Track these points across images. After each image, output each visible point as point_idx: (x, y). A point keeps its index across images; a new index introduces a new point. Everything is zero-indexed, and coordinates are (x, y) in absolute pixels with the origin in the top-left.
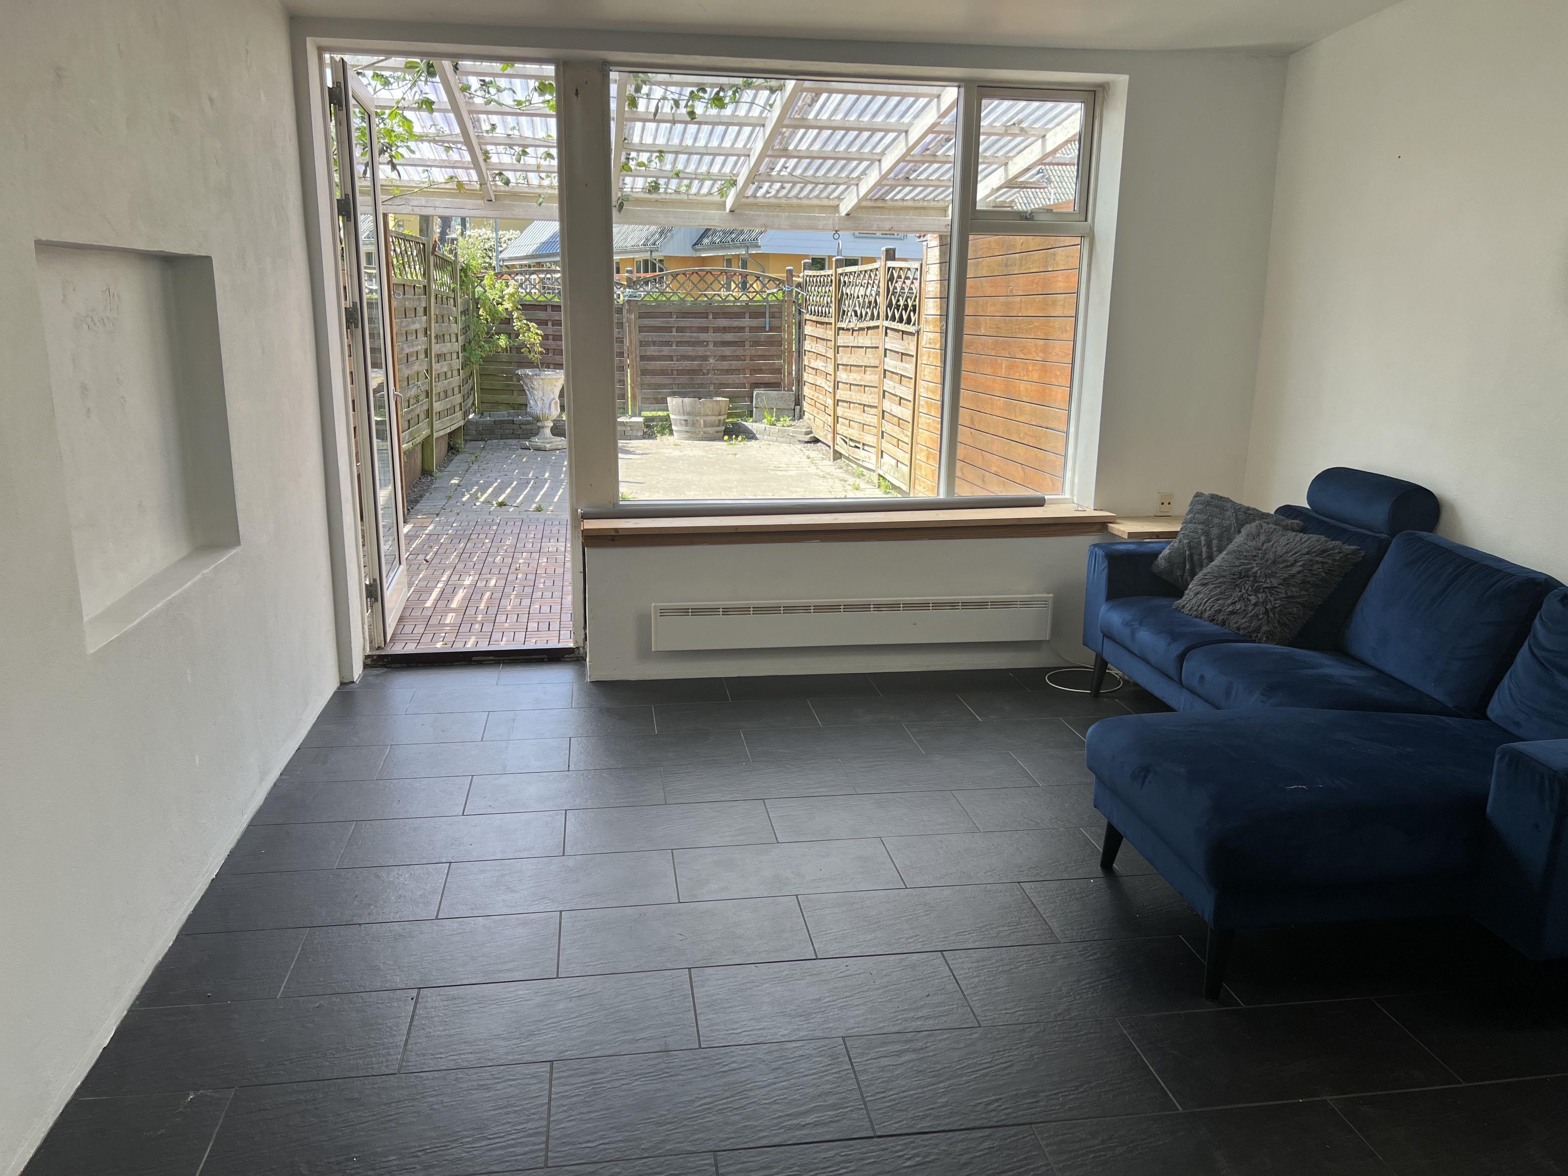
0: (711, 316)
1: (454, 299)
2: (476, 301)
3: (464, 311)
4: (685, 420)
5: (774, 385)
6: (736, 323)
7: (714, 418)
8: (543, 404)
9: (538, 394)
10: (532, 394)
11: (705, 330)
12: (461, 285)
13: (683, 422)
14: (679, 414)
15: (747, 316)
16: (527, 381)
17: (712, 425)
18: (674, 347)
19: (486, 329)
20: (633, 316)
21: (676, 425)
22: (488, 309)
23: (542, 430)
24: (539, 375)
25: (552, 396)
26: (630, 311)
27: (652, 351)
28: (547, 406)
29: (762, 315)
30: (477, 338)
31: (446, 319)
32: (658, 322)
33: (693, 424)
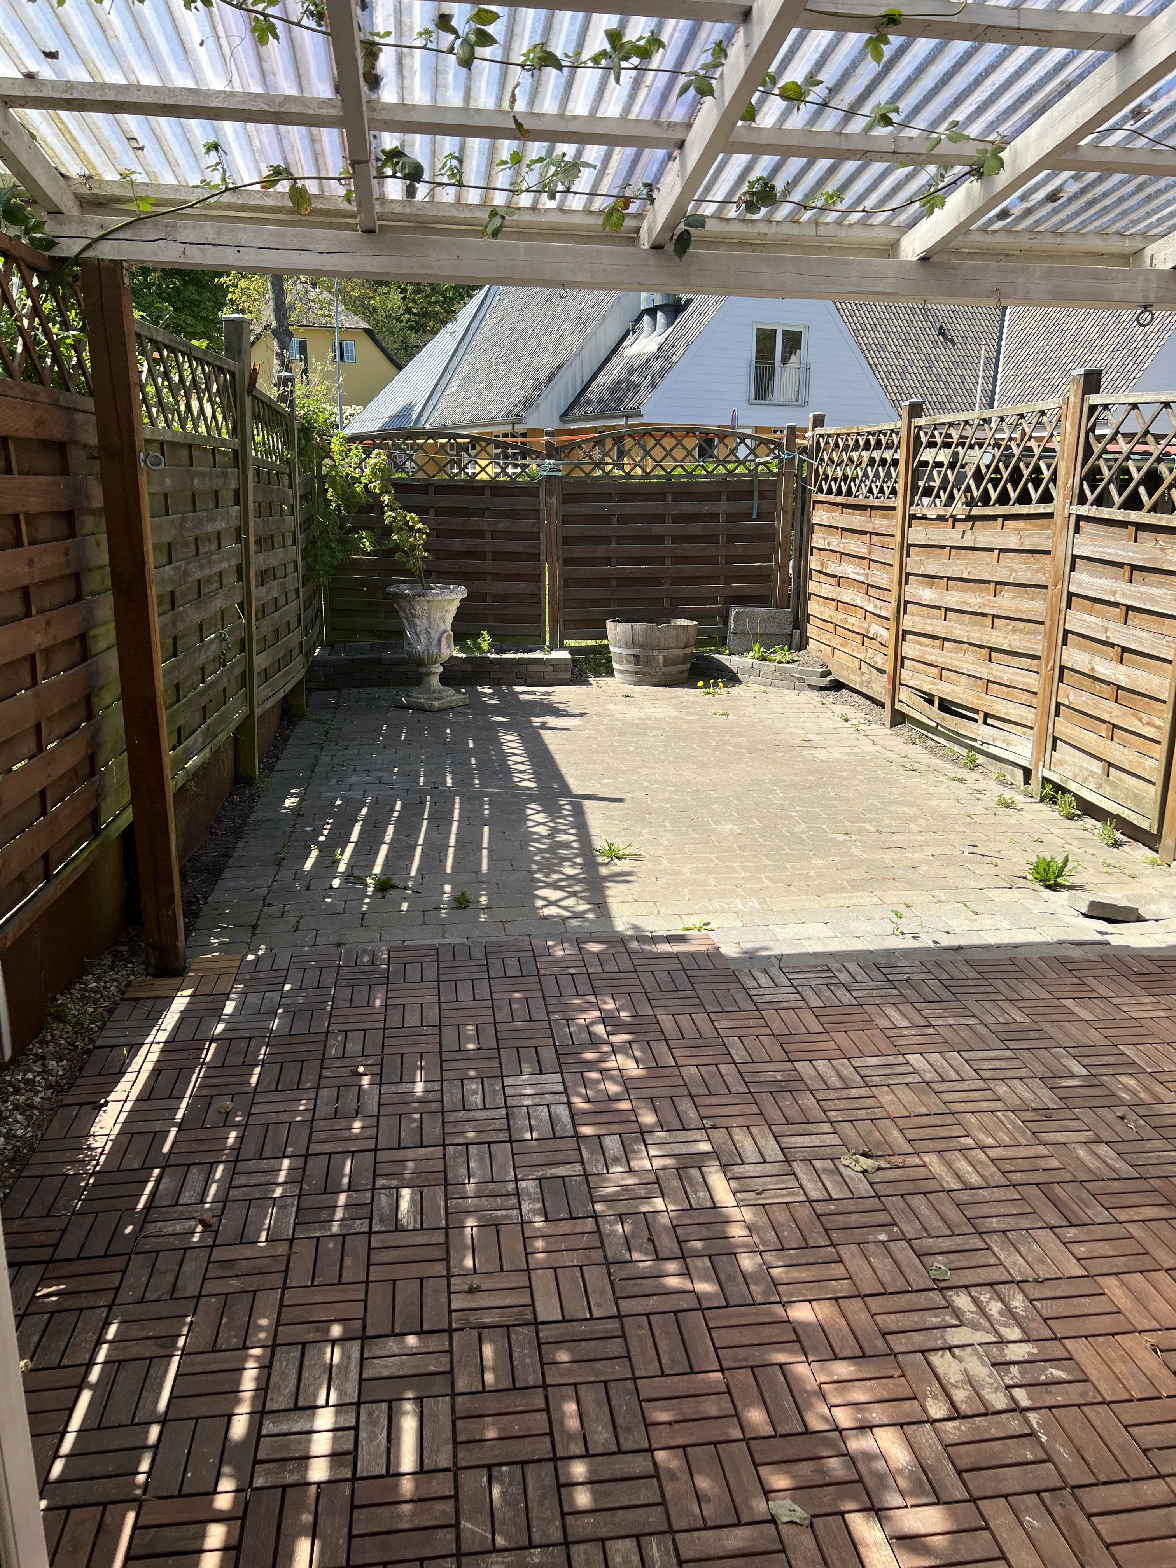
0: (669, 498)
1: (290, 475)
2: (322, 479)
3: (306, 494)
4: (635, 656)
5: (761, 600)
6: (706, 508)
7: (679, 652)
8: (429, 639)
9: (421, 624)
10: (413, 625)
11: (660, 518)
12: (300, 455)
13: (632, 659)
14: (627, 646)
15: (724, 497)
16: (404, 604)
17: (675, 663)
18: (614, 545)
19: (338, 521)
20: (554, 500)
21: (620, 662)
22: (340, 491)
23: (426, 679)
24: (424, 596)
25: (443, 627)
26: (550, 493)
27: (579, 551)
28: (435, 642)
29: (749, 495)
30: (324, 536)
31: (276, 510)
32: (590, 508)
33: (648, 662)
